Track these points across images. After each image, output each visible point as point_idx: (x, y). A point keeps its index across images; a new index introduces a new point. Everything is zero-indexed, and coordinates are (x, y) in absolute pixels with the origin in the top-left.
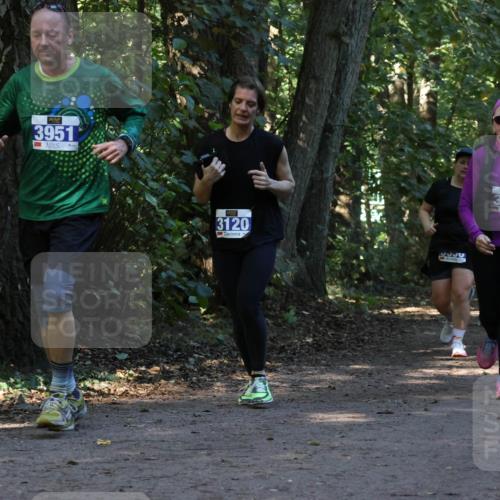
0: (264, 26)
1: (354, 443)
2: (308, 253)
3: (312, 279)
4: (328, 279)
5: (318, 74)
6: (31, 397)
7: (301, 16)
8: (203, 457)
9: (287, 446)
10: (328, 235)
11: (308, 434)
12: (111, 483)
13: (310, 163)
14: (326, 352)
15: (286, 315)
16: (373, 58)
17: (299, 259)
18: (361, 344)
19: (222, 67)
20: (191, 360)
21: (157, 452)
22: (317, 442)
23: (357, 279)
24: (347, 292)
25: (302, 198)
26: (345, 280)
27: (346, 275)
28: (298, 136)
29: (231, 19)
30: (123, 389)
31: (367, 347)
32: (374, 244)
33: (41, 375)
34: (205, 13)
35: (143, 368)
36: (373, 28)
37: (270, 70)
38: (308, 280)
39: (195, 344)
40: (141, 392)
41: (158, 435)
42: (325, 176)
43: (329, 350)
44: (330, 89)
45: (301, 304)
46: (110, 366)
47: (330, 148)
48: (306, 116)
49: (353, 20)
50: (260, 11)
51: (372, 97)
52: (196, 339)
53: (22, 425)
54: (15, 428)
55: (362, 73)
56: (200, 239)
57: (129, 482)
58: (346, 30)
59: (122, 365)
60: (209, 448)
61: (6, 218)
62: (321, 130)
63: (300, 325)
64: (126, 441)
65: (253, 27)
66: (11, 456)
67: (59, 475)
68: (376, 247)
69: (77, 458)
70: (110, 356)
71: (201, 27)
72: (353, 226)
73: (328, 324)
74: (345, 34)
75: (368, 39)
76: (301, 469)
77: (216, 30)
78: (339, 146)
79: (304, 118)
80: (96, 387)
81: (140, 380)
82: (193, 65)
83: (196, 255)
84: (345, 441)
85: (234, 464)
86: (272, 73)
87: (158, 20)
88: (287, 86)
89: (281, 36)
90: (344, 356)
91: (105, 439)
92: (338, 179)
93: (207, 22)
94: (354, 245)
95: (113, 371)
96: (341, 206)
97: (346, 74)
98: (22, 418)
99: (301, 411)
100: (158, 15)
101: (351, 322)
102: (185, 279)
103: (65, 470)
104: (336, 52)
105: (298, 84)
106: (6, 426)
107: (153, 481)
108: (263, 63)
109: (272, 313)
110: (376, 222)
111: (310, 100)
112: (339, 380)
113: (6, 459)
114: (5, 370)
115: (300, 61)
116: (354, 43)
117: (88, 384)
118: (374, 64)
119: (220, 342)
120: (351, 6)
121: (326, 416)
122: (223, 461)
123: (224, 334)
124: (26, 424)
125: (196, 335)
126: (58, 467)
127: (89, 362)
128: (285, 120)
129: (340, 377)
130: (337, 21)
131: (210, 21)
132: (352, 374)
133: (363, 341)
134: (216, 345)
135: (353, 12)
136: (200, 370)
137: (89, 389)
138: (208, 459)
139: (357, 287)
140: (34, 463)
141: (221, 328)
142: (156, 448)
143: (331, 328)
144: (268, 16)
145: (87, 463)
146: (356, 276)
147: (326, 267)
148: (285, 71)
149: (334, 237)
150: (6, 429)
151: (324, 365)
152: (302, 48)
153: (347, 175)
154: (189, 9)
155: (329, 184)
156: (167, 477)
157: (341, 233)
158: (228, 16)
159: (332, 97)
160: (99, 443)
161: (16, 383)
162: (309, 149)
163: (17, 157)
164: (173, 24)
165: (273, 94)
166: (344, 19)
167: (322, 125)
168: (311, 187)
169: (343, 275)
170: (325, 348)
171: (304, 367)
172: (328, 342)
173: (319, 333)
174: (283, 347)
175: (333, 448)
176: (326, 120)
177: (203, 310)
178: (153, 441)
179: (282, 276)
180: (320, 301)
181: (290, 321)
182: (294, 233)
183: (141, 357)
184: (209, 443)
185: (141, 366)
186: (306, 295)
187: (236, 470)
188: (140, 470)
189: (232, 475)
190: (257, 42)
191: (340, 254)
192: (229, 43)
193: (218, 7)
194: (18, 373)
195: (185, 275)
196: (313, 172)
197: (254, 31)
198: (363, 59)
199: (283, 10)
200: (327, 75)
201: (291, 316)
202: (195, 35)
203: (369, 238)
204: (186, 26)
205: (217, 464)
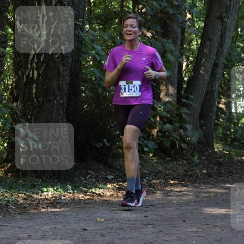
0: (184, 13)
1: (227, 224)
2: (205, 127)
3: (207, 141)
4: (215, 141)
5: (211, 37)
6: (65, 196)
7: (203, 8)
8: (150, 229)
9: (192, 225)
10: (215, 119)
11: (204, 219)
12: (104, 240)
13: (206, 82)
14: (214, 178)
15: (193, 159)
16: (239, 30)
17: (200, 130)
18: (231, 174)
19: (162, 33)
20: (145, 180)
21: (127, 226)
22: (208, 223)
23: (230, 141)
24: (224, 148)
25: (202, 100)
26: (224, 142)
27: (224, 139)
28: (200, 69)
29: (167, 9)
30: (111, 193)
31: (234, 175)
32: (239, 124)
33: (70, 185)
34: (154, 6)
35: (121, 183)
36: (240, 14)
37: (186, 35)
38: (205, 141)
39: (147, 172)
40: (119, 195)
41: (127, 217)
42: (214, 89)
43: (215, 177)
44: (217, 45)
45: (201, 153)
46: (104, 182)
47: (216, 75)
48: (205, 59)
49: (229, 10)
50: (182, 5)
51: (239, 50)
52: (147, 169)
53: (60, 210)
54: (57, 212)
55: (233, 37)
56: (150, 119)
57: (113, 240)
58: (225, 15)
59: (110, 182)
60: (153, 224)
61: (54, 106)
62: (212, 65)
63: (200, 164)
64: (112, 219)
65: (178, 13)
66: (54, 225)
67: (78, 235)
68: (239, 125)
69: (87, 227)
70: (104, 177)
71: (152, 13)
72: (228, 114)
73: (214, 163)
74: (225, 17)
75: (237, 20)
76: (200, 236)
77: (159, 15)
78: (221, 73)
79: (203, 59)
80: (97, 192)
81: (119, 189)
82: (148, 32)
83: (148, 127)
84: (222, 223)
85: (166, 233)
86: (188, 36)
87: (131, 9)
88: (195, 43)
89: (193, 18)
90: (223, 180)
91: (101, 218)
92: (221, 90)
93: (155, 11)
94: (228, 124)
95: (105, 184)
96: (222, 104)
97: (225, 38)
98: (60, 206)
99: (200, 207)
100: (131, 7)
101: (226, 163)
102: (142, 139)
103: (81, 233)
104: (221, 26)
105: (201, 42)
106: (52, 210)
107: (125, 240)
108: (183, 31)
109: (186, 157)
110: (239, 113)
111: (207, 50)
112: (219, 192)
113: (53, 227)
114: (52, 182)
115: (202, 31)
116: (230, 22)
117: (93, 190)
118: (240, 33)
119: (160, 171)
120: (228, 3)
121: (213, 210)
122: (160, 231)
123: (162, 167)
124: (62, 209)
125: (147, 168)
126: (78, 231)
127: (94, 180)
128: (194, 60)
129: (220, 191)
130: (221, 11)
131: (156, 10)
132: (226, 189)
133: (232, 172)
134: (158, 173)
135: (230, 6)
136: (149, 185)
137: (94, 193)
138: (153, 230)
139: (230, 145)
140: (66, 229)
141: (160, 164)
142: (126, 223)
143: (216, 166)
144: (186, 8)
145: (92, 230)
146: (230, 140)
147: (214, 135)
148: (194, 35)
149: (218, 120)
150: (52, 212)
151: (212, 184)
152: (203, 24)
153: (225, 88)
154: (146, 4)
155: (216, 93)
156: (133, 238)
157: (222, 118)
158: (166, 7)
159: (218, 49)
160: (98, 220)
161: (57, 189)
162: (206, 76)
163: (59, 76)
164: (138, 11)
165: (188, 47)
166: (225, 10)
167: (213, 63)
168: (207, 94)
169: (223, 139)
170: (213, 176)
171: (202, 185)
172: (214, 172)
173: (210, 168)
174: (191, 175)
175: (216, 226)
176: (215, 60)
177: (151, 155)
178: (125, 220)
179: (191, 138)
180: (210, 152)
181: (195, 162)
182: (198, 117)
183: (120, 177)
184: (153, 222)
185: (120, 182)
186: (203, 149)
187: (167, 236)
188: (119, 234)
189: (165, 238)
190: (180, 21)
191: (221, 128)
192: (166, 22)
193: (161, 3)
194: (58, 184)
195: (142, 137)
196: (208, 86)
197: (178, 15)
198: (234, 30)
199: (193, 5)
200: (216, 38)
201: (196, 159)
202: (149, 17)
203: (236, 121)
204: (144, 12)
205: (157, 233)
